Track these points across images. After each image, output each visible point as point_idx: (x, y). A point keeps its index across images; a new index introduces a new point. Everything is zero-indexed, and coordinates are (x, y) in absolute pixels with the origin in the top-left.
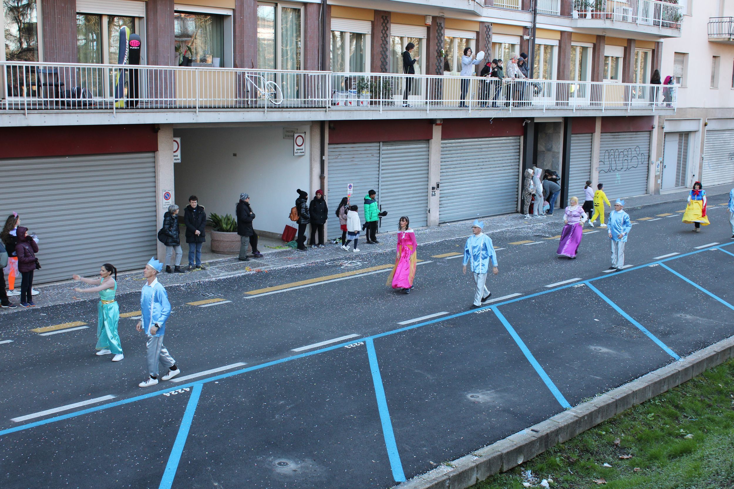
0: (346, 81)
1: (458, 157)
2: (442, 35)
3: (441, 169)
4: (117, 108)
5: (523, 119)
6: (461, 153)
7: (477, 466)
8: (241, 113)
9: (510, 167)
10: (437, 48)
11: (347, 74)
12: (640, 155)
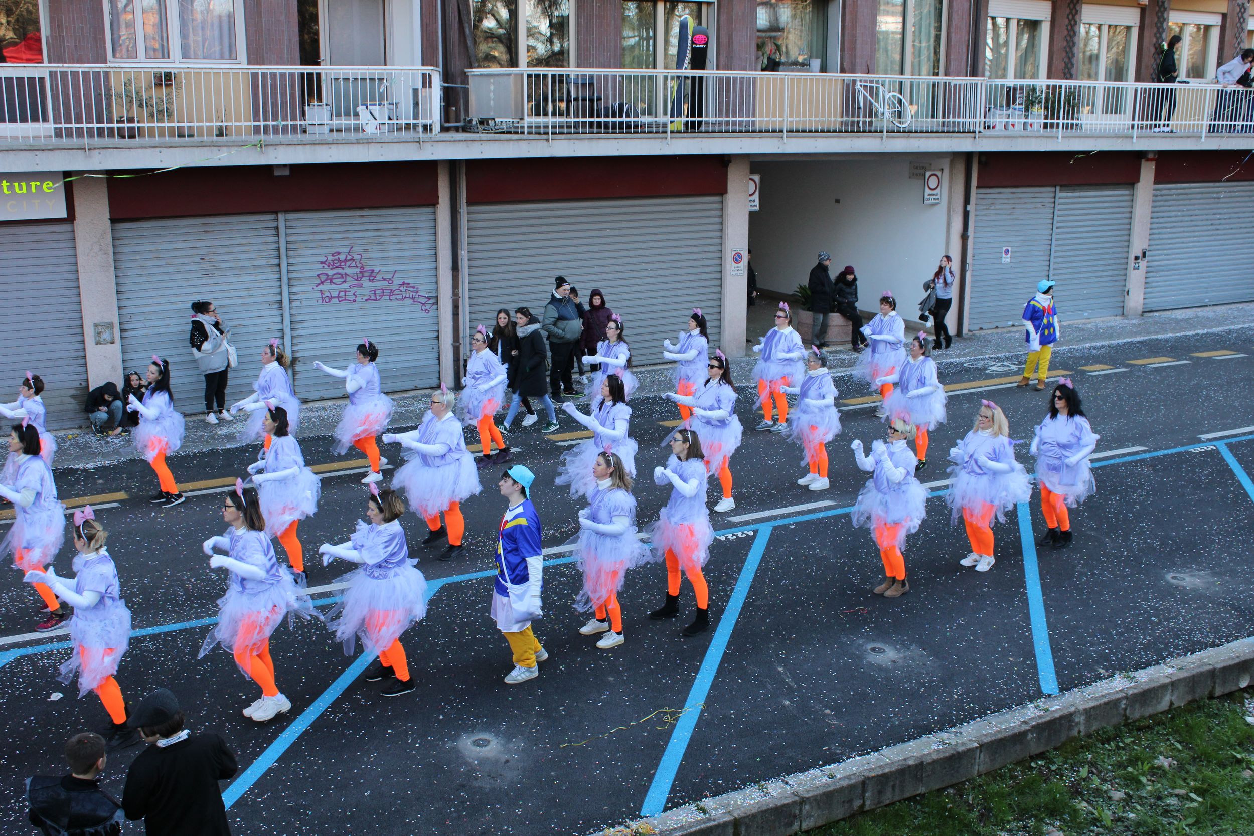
0: (1008, 93)
2: (1164, 20)
3: (1151, 229)
4: (672, 132)
7: (1174, 684)
8: (848, 140)
10: (1154, 40)
11: (1011, 81)
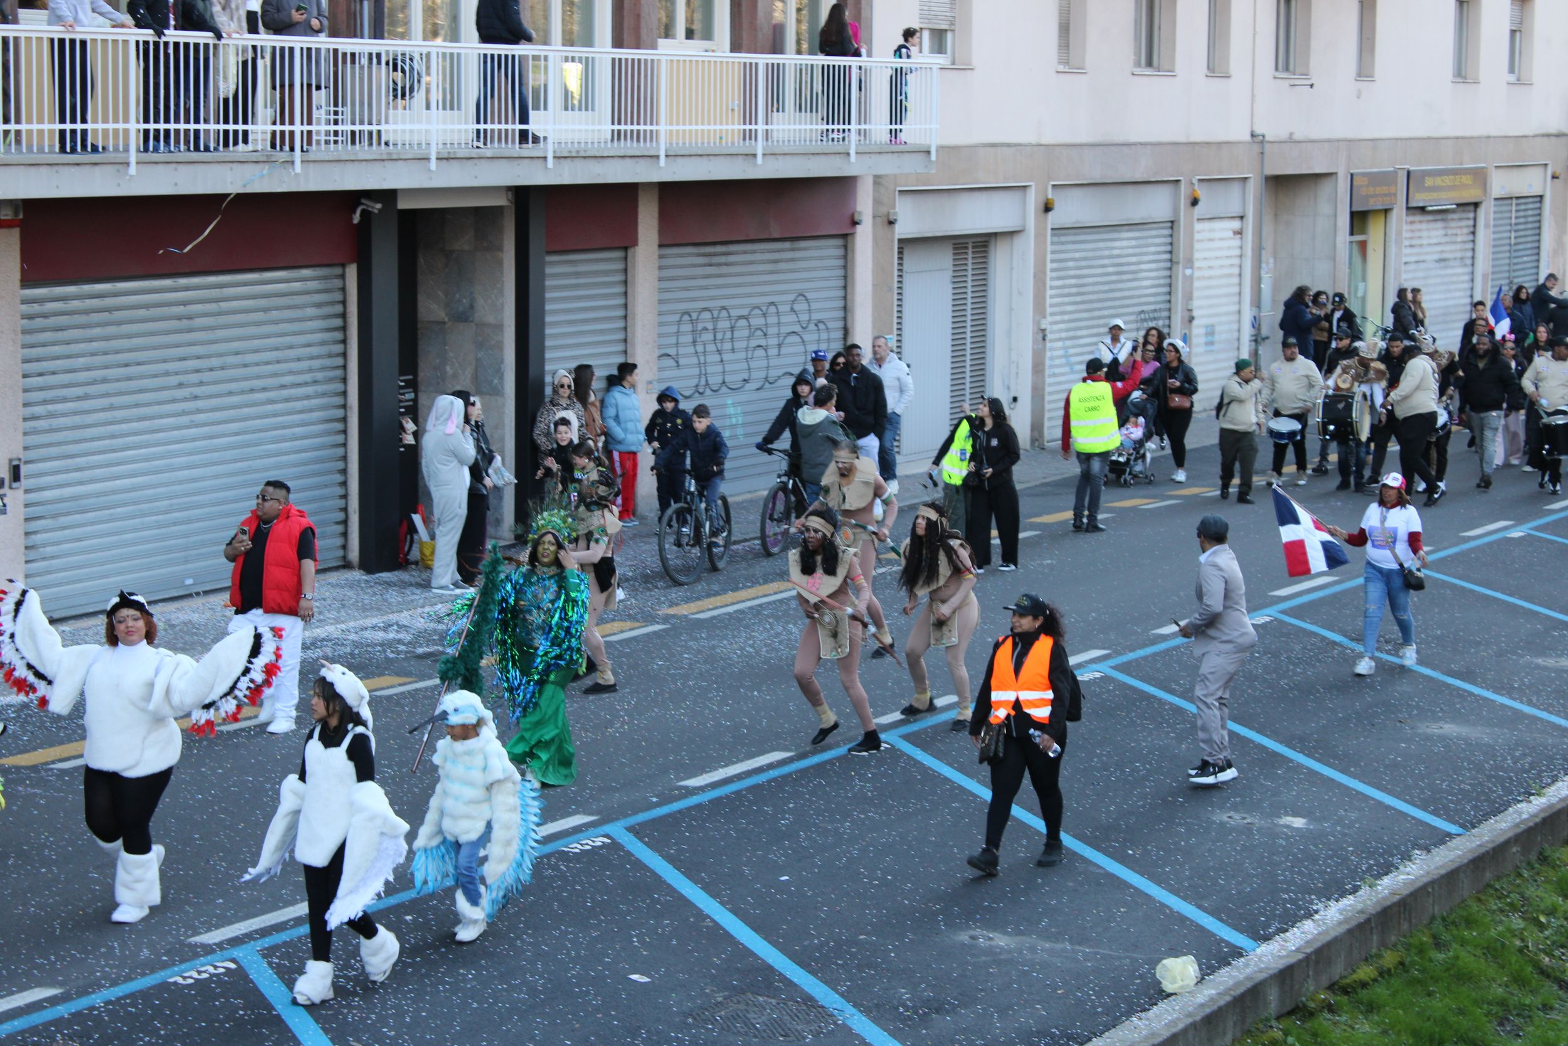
1: (93, 354)
3: (25, 405)
5: (353, 198)
6: (107, 339)
9: (310, 390)
12: (812, 327)
